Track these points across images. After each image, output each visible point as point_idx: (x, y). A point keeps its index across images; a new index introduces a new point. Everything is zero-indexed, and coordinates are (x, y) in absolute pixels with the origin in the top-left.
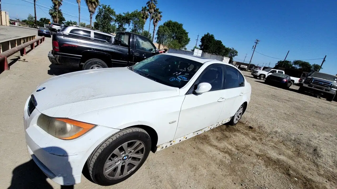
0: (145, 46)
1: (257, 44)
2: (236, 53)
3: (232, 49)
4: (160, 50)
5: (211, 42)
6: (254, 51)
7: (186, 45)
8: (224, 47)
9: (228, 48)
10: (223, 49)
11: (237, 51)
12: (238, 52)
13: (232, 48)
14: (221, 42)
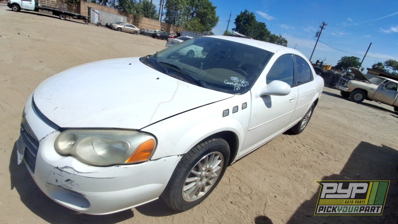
0: (144, 25)
1: (323, 29)
2: (284, 44)
3: (279, 36)
4: (170, 34)
5: (250, 25)
6: (318, 40)
7: (212, 27)
8: (269, 33)
9: (274, 35)
10: (267, 37)
11: (286, 40)
12: (288, 41)
13: (280, 34)
14: (265, 26)
